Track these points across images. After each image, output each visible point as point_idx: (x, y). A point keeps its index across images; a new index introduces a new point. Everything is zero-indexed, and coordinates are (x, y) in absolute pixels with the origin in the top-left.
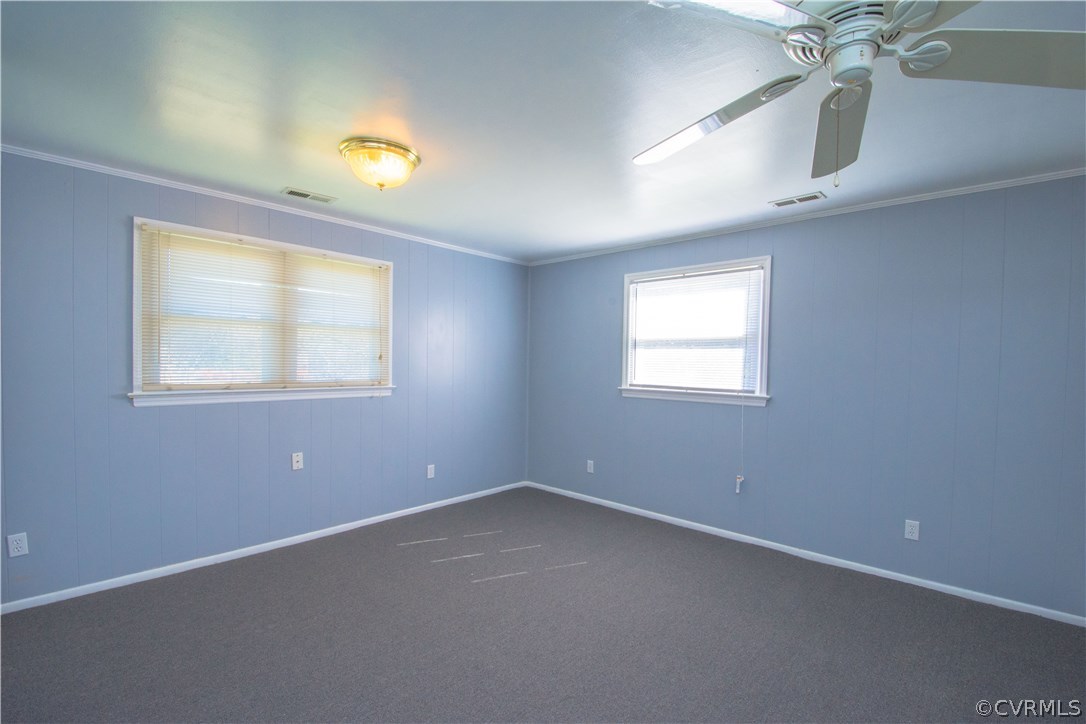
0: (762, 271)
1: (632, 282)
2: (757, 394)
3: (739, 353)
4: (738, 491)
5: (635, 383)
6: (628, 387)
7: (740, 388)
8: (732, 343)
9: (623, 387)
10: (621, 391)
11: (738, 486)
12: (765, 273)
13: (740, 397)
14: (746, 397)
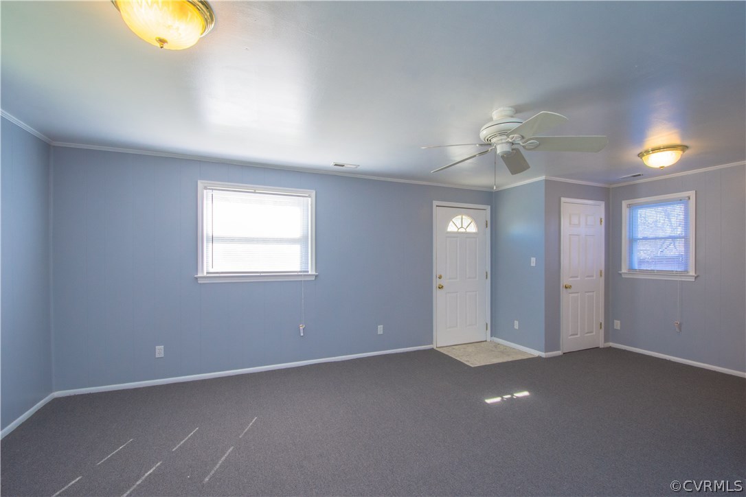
0: (310, 199)
1: (206, 188)
2: (310, 273)
3: (297, 248)
4: (302, 334)
5: (211, 270)
6: (205, 274)
7: (299, 270)
8: (293, 241)
9: (200, 275)
10: (197, 278)
11: (302, 331)
12: (312, 200)
13: (301, 275)
14: (304, 275)
